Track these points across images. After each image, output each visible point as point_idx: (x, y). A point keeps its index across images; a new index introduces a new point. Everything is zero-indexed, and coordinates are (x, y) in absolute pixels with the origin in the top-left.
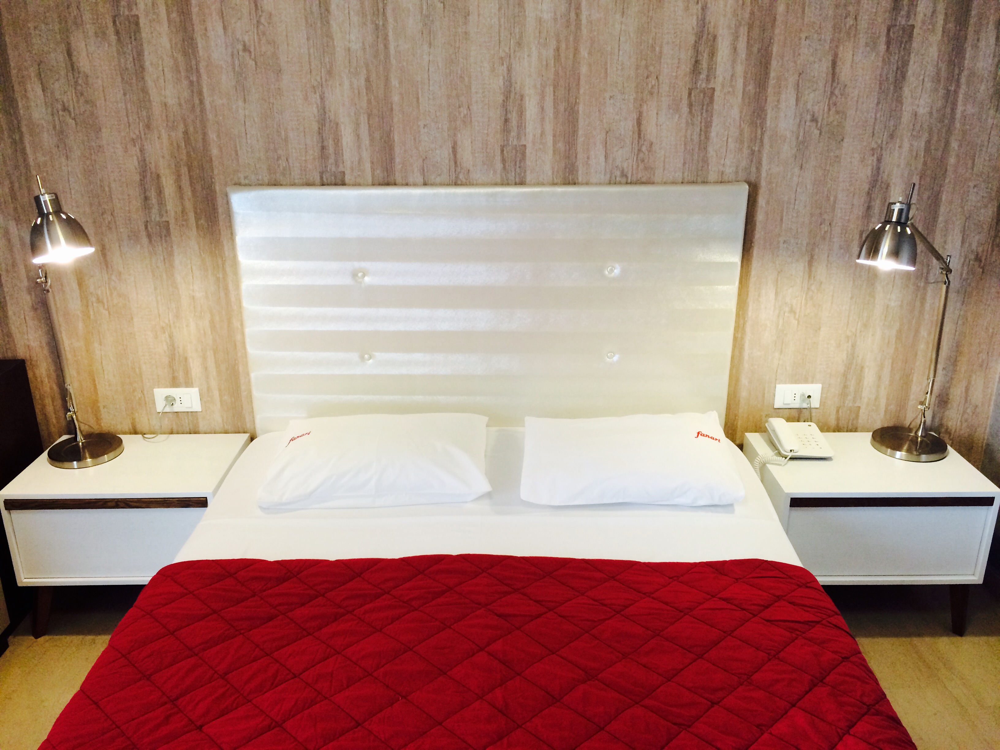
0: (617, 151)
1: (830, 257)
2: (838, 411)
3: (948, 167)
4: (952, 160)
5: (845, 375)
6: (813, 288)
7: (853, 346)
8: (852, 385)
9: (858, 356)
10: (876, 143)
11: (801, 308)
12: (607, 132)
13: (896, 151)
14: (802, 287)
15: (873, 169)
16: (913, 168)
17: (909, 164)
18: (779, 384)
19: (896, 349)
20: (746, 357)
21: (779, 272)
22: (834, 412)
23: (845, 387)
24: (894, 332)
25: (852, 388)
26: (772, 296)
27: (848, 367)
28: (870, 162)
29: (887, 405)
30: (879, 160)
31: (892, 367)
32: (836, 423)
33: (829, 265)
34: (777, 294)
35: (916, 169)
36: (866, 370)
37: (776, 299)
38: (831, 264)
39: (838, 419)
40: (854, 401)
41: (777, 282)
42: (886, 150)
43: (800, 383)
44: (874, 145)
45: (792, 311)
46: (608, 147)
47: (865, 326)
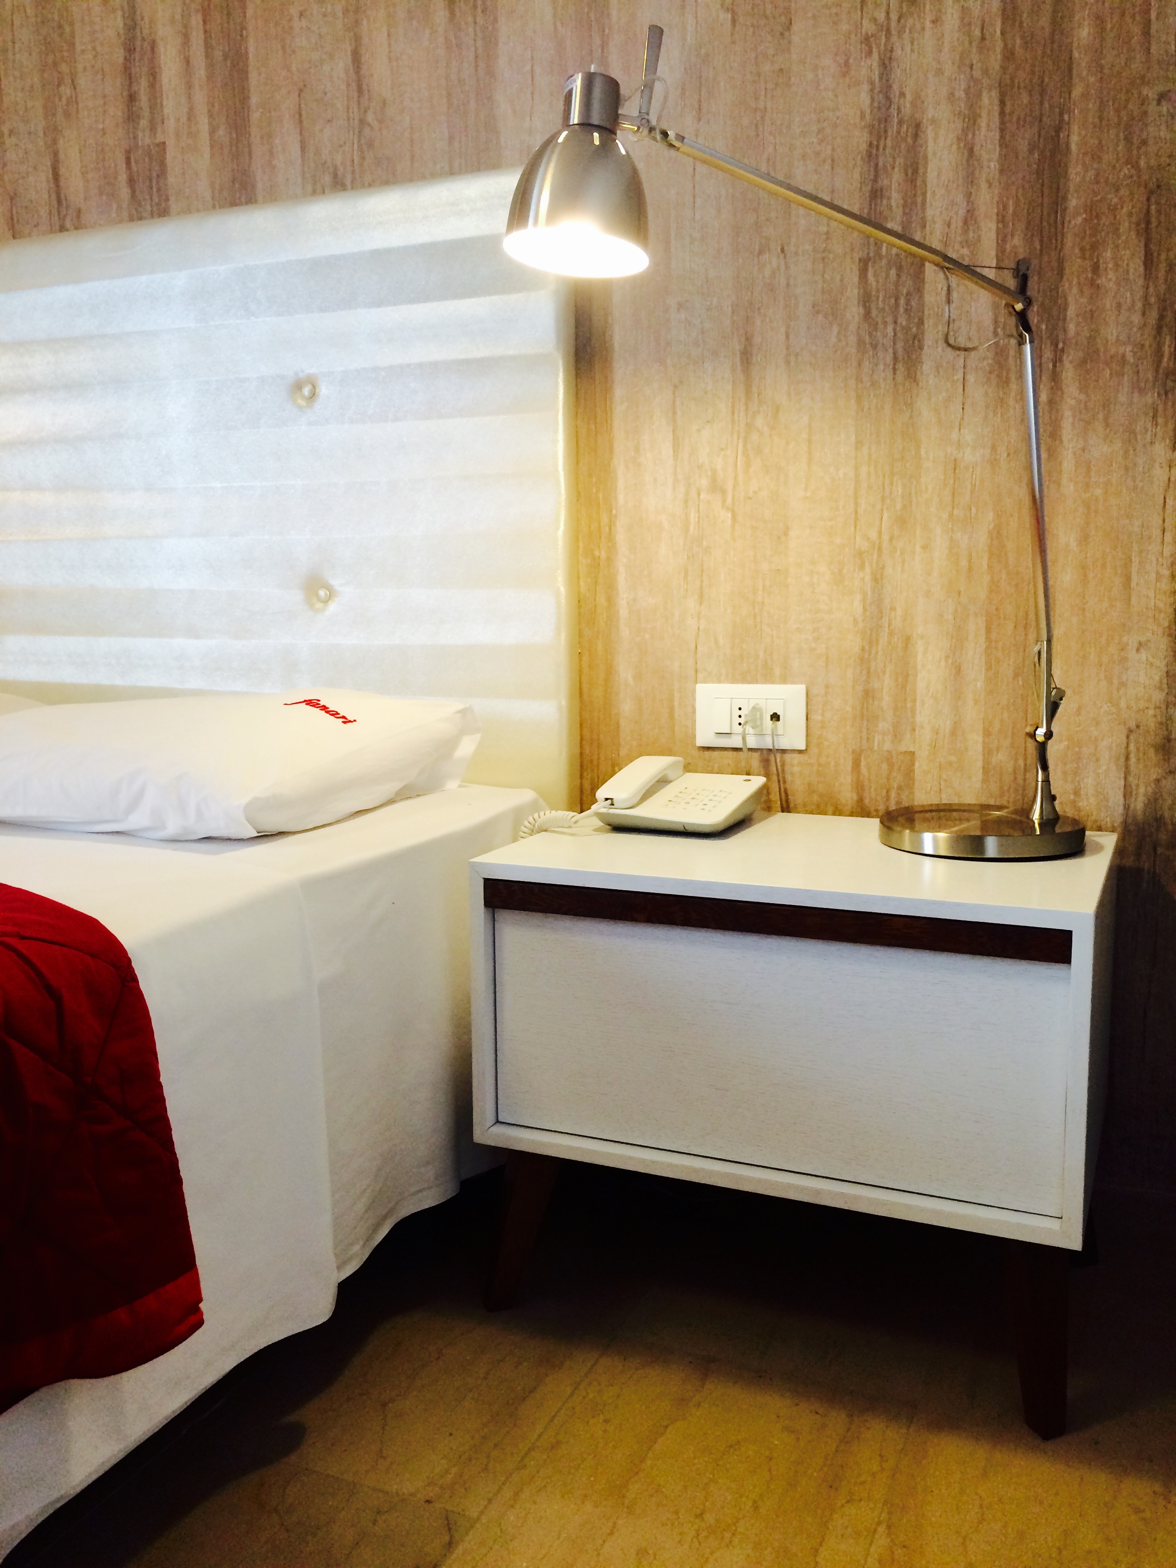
0: (321, 130)
1: (791, 336)
2: (856, 764)
3: (1076, 54)
4: (1084, 33)
5: (864, 660)
6: (759, 422)
7: (878, 579)
8: (886, 686)
9: (893, 609)
10: (874, 20)
11: (736, 478)
12: (301, 91)
13: (928, 33)
14: (733, 422)
15: (872, 90)
16: (977, 73)
17: (964, 63)
18: (705, 681)
19: (994, 587)
20: (623, 612)
21: (676, 387)
22: (847, 765)
23: (868, 695)
24: (982, 539)
25: (886, 700)
26: (666, 449)
27: (870, 639)
28: (864, 72)
29: (988, 752)
30: (886, 64)
31: (988, 638)
32: (855, 797)
33: (792, 359)
34: (676, 446)
35: (986, 72)
36: (920, 646)
37: (676, 457)
38: (797, 355)
39: (859, 787)
40: (897, 736)
41: (674, 413)
42: (900, 34)
43: (754, 681)
44: (868, 27)
45: (716, 487)
46: (305, 123)
47: (902, 521)
